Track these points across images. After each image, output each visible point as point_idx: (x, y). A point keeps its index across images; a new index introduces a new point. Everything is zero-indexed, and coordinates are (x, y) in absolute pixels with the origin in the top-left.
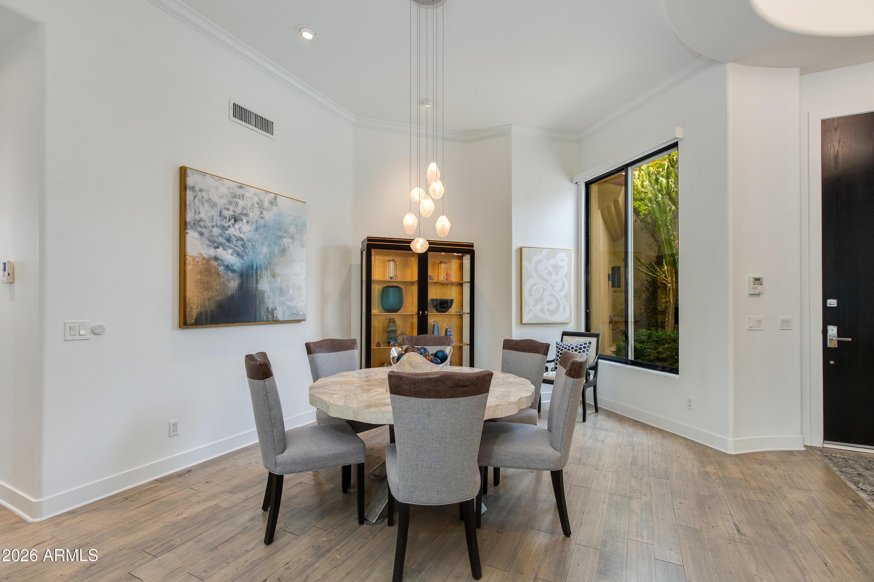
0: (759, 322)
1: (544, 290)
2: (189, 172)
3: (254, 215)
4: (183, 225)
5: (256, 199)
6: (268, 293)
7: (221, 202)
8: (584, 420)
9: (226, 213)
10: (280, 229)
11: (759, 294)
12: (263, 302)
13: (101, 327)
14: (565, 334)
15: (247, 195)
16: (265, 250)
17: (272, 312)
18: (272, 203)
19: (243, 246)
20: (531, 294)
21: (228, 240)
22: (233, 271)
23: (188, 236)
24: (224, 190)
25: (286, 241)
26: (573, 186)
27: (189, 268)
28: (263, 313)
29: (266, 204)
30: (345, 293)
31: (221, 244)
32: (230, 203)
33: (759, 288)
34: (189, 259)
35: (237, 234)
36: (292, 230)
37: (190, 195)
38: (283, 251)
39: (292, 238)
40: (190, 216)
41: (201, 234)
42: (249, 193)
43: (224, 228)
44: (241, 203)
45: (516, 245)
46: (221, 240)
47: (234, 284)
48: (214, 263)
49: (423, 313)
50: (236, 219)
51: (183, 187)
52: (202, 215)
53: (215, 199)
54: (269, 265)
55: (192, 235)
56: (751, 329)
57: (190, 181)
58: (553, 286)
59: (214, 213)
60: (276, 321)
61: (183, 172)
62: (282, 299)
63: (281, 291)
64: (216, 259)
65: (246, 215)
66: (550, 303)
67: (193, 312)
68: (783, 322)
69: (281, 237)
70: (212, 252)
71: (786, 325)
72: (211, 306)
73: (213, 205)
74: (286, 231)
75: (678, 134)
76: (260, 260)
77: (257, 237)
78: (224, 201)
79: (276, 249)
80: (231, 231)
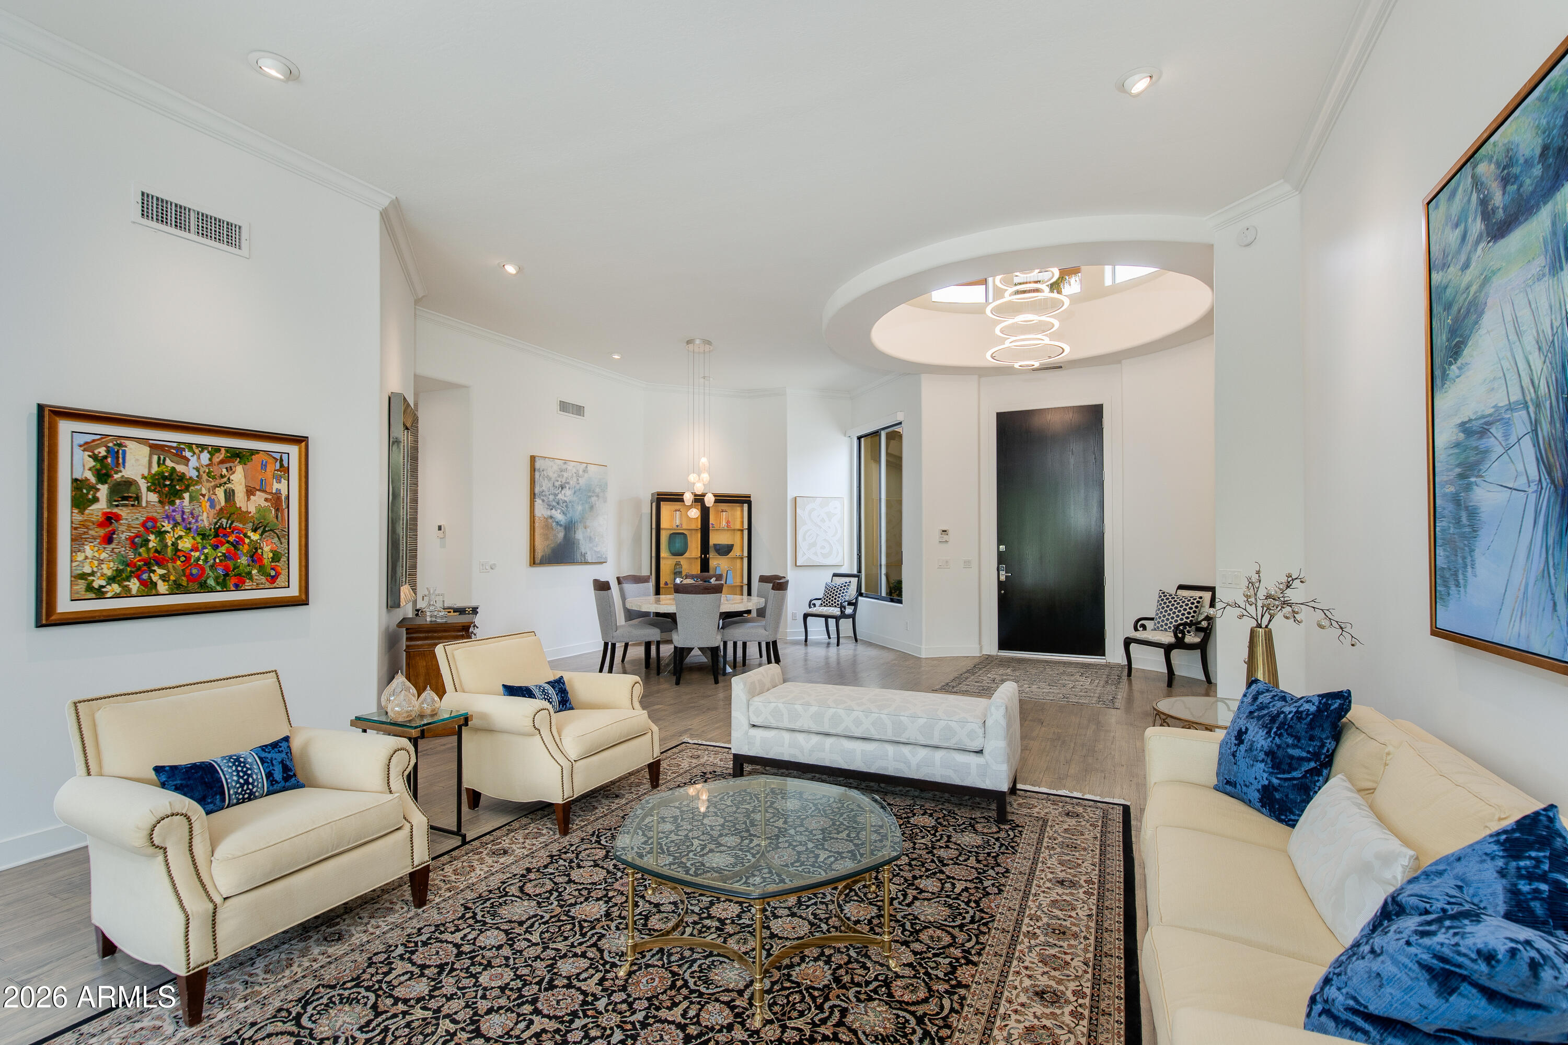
0: (947, 562)
1: (818, 535)
2: (537, 459)
3: (573, 482)
4: (533, 496)
5: (574, 470)
6: (582, 542)
7: (554, 476)
8: (838, 645)
9: (557, 484)
10: (590, 491)
11: (946, 542)
12: (578, 548)
13: (494, 565)
14: (835, 575)
15: (569, 468)
16: (580, 508)
17: (584, 555)
18: (584, 471)
19: (566, 506)
20: (804, 539)
21: (558, 503)
22: (561, 525)
23: (536, 504)
24: (555, 468)
25: (594, 499)
26: (847, 439)
27: (537, 525)
28: (578, 557)
29: (581, 472)
30: (637, 539)
31: (554, 507)
32: (559, 476)
33: (945, 537)
34: (537, 519)
35: (563, 498)
36: (597, 490)
37: (537, 474)
38: (592, 508)
39: (598, 496)
40: (537, 490)
41: (543, 501)
42: (570, 466)
43: (556, 495)
44: (565, 475)
45: (791, 494)
46: (554, 504)
47: (561, 535)
48: (550, 521)
49: (705, 556)
50: (562, 487)
51: (533, 469)
52: (544, 488)
53: (551, 474)
54: (583, 519)
55: (538, 502)
56: (940, 567)
57: (537, 465)
58: (826, 532)
59: (550, 485)
60: (587, 563)
61: (533, 459)
62: (591, 545)
63: (591, 539)
64: (551, 517)
65: (568, 483)
66: (823, 547)
67: (539, 555)
68: (965, 562)
69: (590, 497)
70: (549, 513)
71: (967, 564)
72: (548, 551)
73: (549, 479)
74: (594, 492)
75: (900, 417)
76: (577, 516)
77: (575, 498)
78: (556, 475)
79: (587, 506)
80: (560, 496)
